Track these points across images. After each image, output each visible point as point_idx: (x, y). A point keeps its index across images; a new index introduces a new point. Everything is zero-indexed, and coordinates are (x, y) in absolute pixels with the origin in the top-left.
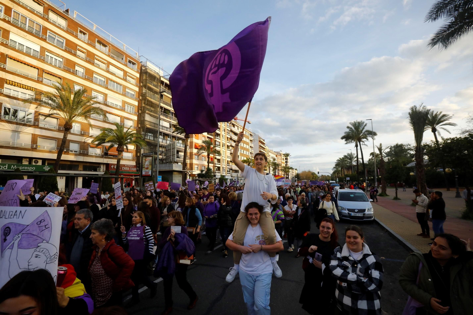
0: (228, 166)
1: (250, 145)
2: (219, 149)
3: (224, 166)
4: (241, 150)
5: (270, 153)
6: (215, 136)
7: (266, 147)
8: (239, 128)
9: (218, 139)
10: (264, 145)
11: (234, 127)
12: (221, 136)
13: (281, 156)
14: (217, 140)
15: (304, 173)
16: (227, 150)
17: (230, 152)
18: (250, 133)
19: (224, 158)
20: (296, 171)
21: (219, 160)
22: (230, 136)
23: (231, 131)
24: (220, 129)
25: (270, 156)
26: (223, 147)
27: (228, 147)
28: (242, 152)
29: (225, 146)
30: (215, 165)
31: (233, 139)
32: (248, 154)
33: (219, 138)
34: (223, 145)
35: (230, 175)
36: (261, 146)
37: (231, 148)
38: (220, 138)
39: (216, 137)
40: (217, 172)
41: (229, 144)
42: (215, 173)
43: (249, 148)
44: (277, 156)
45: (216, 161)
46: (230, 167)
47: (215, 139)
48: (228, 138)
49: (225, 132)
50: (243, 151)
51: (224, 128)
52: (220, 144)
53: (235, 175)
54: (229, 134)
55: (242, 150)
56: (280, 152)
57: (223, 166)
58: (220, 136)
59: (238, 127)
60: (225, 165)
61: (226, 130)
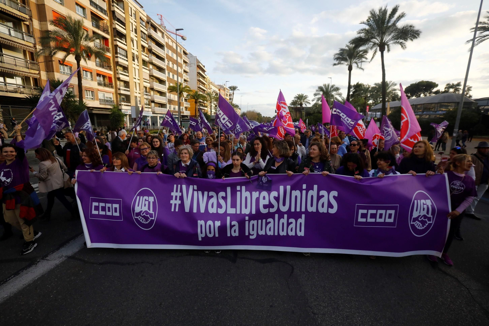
0: (147, 95)
1: (184, 68)
2: (126, 63)
3: (138, 95)
4: (169, 73)
5: (211, 85)
6: (115, 36)
7: (206, 76)
8: (165, 36)
9: (122, 43)
10: (204, 73)
11: (156, 31)
12: (128, 39)
13: (225, 91)
14: (118, 44)
15: (249, 112)
16: (143, 68)
17: (148, 72)
18: (183, 49)
19: (138, 81)
20: (240, 110)
21: (127, 84)
22: (149, 46)
23: (150, 37)
24: (125, 26)
25: (212, 90)
26: (134, 60)
27: (144, 63)
28: (171, 77)
29: (139, 60)
30: (119, 92)
31: (153, 51)
32: (181, 80)
33: (124, 43)
34: (133, 57)
35: (150, 110)
36: (199, 73)
37: (151, 67)
38: (126, 42)
39: (118, 39)
40: (123, 103)
41: (147, 59)
42: (120, 105)
43: (182, 72)
44: (219, 90)
45: (121, 85)
46: (150, 98)
47: (115, 43)
48: (143, 47)
49: (136, 32)
50: (173, 76)
51: (134, 27)
52: (127, 54)
53: (158, 110)
54: (146, 40)
55: (171, 74)
56: (224, 86)
57: (136, 95)
58: (126, 39)
59: (163, 33)
60: (140, 93)
61: (138, 31)
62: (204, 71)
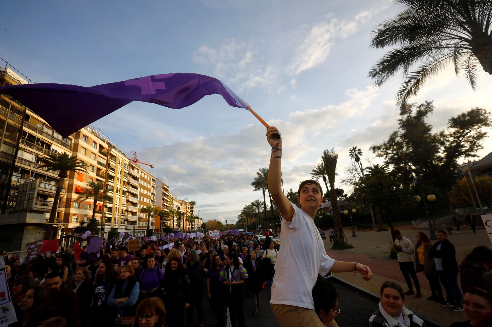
0: (122, 216)
1: (152, 192)
2: (112, 195)
3: (117, 217)
4: (140, 198)
5: (174, 202)
6: (108, 179)
7: (170, 194)
8: (140, 172)
9: (111, 182)
10: (168, 193)
11: (133, 169)
12: (116, 179)
13: (186, 205)
14: (109, 183)
15: (210, 222)
16: (123, 196)
17: (126, 199)
18: (152, 177)
19: (118, 206)
20: (202, 220)
21: (110, 210)
22: (128, 180)
23: (130, 174)
24: (114, 171)
25: (175, 205)
26: (117, 192)
27: (124, 192)
28: (142, 200)
29: (121, 191)
30: (104, 215)
31: (131, 183)
32: (149, 202)
33: (113, 182)
34: (117, 190)
35: (124, 227)
36: (164, 193)
37: (127, 194)
38: (114, 181)
39: (109, 180)
40: (106, 224)
41: (126, 190)
42: (104, 225)
43: (150, 195)
44: (181, 205)
45: (105, 210)
46: (125, 218)
47: (107, 183)
48: (124, 182)
49: (121, 174)
50: (143, 199)
51: (120, 170)
52: (113, 189)
53: (130, 227)
54: (127, 177)
55: (142, 198)
56: (185, 200)
57: (115, 216)
58: (114, 179)
59: (138, 170)
60: (118, 215)
61: (123, 173)
62: (167, 191)
